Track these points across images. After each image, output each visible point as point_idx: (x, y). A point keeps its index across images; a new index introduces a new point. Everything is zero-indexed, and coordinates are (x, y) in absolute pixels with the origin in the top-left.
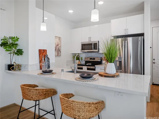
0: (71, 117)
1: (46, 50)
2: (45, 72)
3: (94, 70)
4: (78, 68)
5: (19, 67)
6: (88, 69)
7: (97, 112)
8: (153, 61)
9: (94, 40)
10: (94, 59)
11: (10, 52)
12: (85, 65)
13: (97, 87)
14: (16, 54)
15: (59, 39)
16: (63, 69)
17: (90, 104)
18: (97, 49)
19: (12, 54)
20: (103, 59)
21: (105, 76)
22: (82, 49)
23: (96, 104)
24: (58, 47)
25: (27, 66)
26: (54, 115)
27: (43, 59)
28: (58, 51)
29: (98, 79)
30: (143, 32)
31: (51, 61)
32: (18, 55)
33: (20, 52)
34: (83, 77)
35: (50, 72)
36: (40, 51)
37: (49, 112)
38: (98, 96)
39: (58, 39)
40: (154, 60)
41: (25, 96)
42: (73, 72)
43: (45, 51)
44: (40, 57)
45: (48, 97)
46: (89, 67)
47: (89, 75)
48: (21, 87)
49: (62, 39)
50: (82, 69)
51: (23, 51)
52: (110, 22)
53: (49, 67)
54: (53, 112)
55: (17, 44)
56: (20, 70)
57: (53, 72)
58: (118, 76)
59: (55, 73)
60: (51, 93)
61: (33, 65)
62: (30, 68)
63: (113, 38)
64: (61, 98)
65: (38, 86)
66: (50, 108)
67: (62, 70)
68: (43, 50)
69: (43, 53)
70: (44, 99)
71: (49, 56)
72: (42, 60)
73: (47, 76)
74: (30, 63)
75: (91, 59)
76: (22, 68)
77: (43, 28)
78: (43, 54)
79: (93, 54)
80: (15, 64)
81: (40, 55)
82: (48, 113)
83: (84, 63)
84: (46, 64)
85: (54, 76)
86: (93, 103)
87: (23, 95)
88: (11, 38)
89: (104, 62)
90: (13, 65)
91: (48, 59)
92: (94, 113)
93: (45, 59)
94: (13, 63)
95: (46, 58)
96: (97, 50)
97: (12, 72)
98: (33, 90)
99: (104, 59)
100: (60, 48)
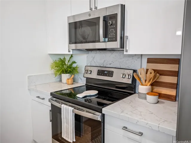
10: (110, 74)
18: (116, 40)
20: (140, 79)
89: (142, 89)
96: (116, 45)
99: (142, 76)
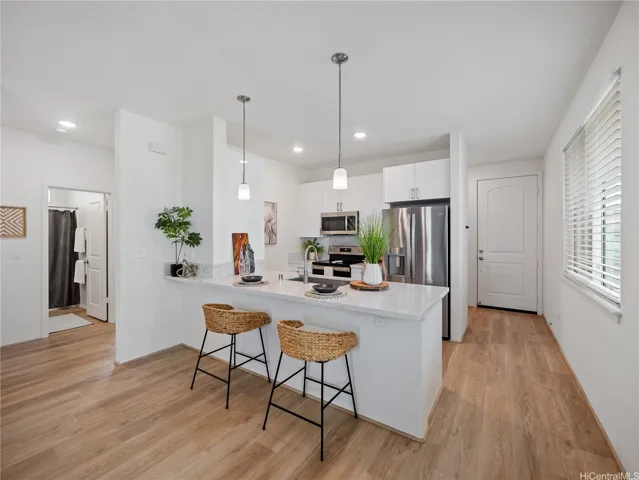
0: (297, 357)
1: (247, 235)
2: (247, 280)
3: (348, 275)
4: (315, 272)
5: (193, 270)
6: (336, 273)
7: (342, 350)
8: (480, 255)
9: (348, 209)
10: (349, 250)
11: (174, 239)
12: (331, 265)
13: (342, 308)
14: (187, 242)
15: (273, 207)
16: (281, 273)
17: (328, 335)
18: (355, 230)
19: (179, 244)
21: (362, 289)
22: (324, 228)
23: (339, 336)
24: (269, 224)
25: (209, 267)
26: (266, 363)
27: (241, 253)
28: (271, 233)
29: (346, 294)
30: (447, 197)
31: (256, 257)
32: (192, 245)
33: (194, 240)
34: (319, 291)
35: (257, 279)
36: (234, 236)
37: (255, 358)
38: (345, 324)
39: (270, 208)
40: (481, 252)
41: (212, 325)
42: (301, 279)
43: (244, 236)
44: (234, 249)
45: (255, 327)
46: (338, 269)
47: (331, 286)
48: (205, 309)
49: (279, 208)
50: (321, 272)
51: (200, 236)
52: (381, 172)
53: (252, 269)
54: (262, 358)
55: (188, 223)
56: (195, 275)
57: (263, 280)
58: (385, 288)
59: (267, 283)
60: (259, 320)
61: (221, 265)
62: (215, 272)
63: (388, 207)
64: (279, 327)
65: (232, 308)
66: (256, 351)
67: (281, 277)
68: (242, 234)
69: (240, 241)
70: (248, 330)
71: (252, 247)
72: (238, 254)
73: (252, 288)
74: (216, 262)
75: (342, 250)
76: (200, 272)
77: (244, 194)
78: (240, 243)
79: (347, 239)
80: (184, 263)
81: (234, 245)
82: (252, 359)
83: (326, 258)
84: (248, 262)
85: (264, 289)
86: (334, 335)
87: (207, 323)
88: (176, 210)
90: (181, 266)
91: (252, 252)
92: (336, 352)
93: (244, 254)
94: (180, 262)
95: (247, 252)
96: (355, 232)
97: (179, 279)
98: (228, 315)
100: (274, 227)
